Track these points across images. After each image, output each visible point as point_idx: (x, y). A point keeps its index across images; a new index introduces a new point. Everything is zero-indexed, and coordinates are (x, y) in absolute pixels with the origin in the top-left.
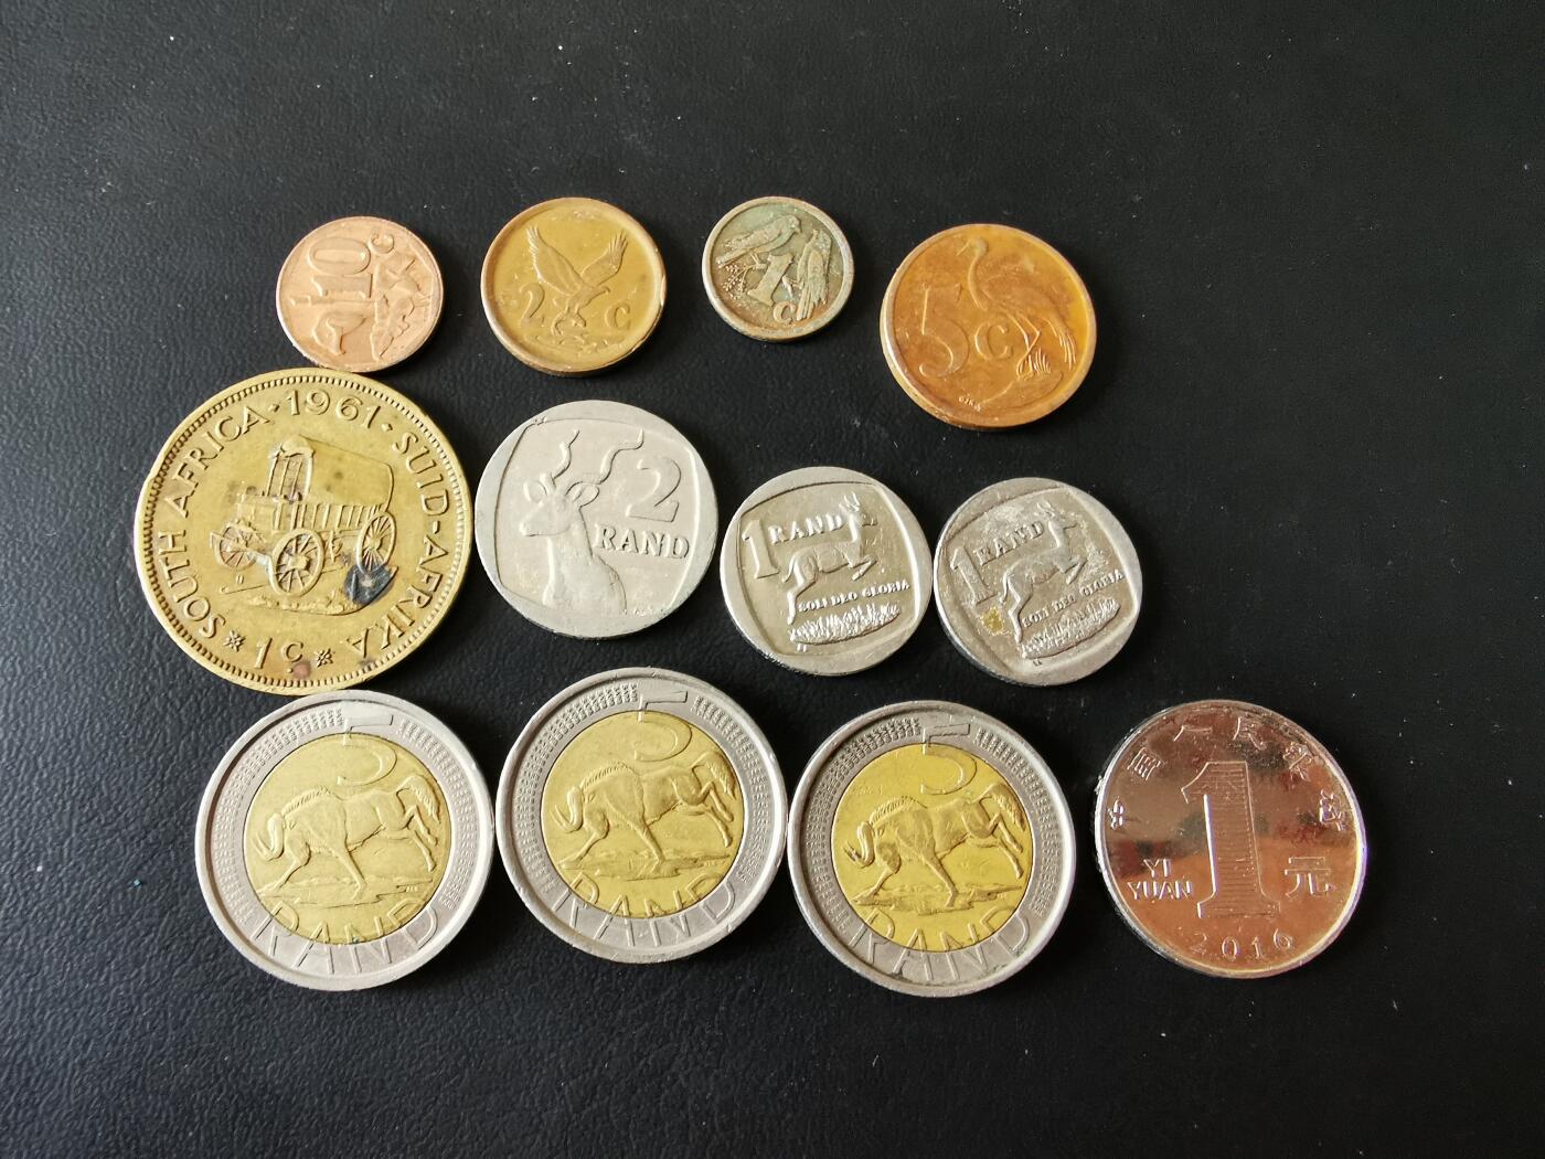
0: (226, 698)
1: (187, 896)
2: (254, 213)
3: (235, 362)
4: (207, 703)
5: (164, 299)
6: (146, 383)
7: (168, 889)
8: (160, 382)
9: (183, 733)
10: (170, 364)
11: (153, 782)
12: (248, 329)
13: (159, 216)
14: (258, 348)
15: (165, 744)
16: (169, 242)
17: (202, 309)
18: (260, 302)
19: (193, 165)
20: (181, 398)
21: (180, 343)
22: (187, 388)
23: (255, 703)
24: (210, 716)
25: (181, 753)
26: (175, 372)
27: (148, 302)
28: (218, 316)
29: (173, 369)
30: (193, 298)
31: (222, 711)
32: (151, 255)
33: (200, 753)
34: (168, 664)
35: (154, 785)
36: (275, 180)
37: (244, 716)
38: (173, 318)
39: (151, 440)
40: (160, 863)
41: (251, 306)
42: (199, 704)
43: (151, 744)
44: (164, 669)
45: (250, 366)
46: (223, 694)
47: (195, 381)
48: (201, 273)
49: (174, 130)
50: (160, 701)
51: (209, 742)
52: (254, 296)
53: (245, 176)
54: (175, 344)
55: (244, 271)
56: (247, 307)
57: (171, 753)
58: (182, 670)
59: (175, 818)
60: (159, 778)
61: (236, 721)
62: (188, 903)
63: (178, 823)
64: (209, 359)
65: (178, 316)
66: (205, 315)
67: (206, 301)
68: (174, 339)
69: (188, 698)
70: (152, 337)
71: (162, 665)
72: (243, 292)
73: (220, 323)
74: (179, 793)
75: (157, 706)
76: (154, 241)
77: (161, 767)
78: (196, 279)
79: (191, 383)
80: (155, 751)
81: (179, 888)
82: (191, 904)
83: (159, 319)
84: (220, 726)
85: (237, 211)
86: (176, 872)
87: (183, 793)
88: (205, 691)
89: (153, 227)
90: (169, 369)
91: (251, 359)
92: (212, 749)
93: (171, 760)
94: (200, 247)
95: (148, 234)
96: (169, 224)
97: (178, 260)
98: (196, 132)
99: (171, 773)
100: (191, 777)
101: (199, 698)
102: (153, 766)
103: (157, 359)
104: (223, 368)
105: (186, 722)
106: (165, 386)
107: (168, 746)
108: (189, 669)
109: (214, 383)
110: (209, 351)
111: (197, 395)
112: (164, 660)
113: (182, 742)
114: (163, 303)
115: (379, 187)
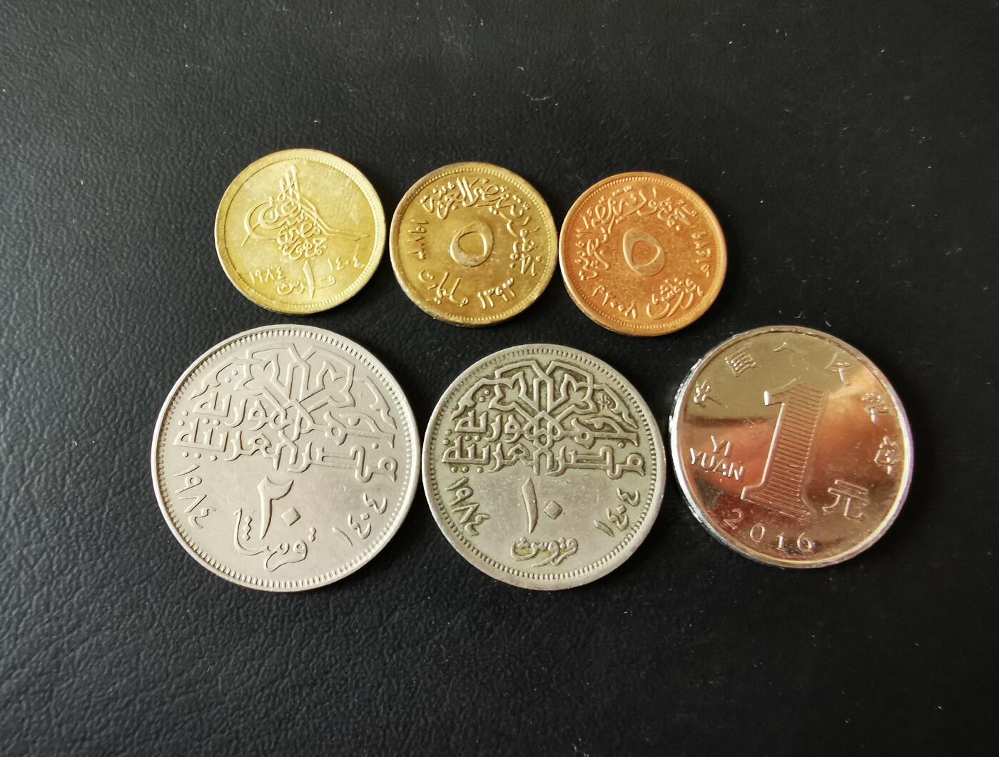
0: (76, 555)
1: (37, 745)
2: (108, 105)
3: (89, 242)
4: (59, 560)
5: (25, 183)
6: (7, 260)
7: (19, 737)
8: (20, 260)
9: (37, 588)
10: (29, 243)
11: (7, 636)
12: (101, 211)
13: (21, 106)
14: (110, 229)
15: (19, 599)
16: (29, 131)
17: (59, 193)
18: (112, 186)
19: (52, 60)
20: (39, 275)
21: (39, 225)
22: (44, 264)
23: (103, 561)
24: (61, 573)
25: (34, 608)
26: (34, 250)
27: (11, 184)
28: (73, 199)
29: (32, 248)
30: (52, 183)
31: (73, 567)
32: (13, 142)
33: (52, 608)
34: (23, 524)
35: (9, 637)
36: (127, 75)
37: (93, 572)
38: (33, 200)
39: (11, 313)
40: (12, 713)
41: (104, 190)
42: (51, 561)
43: (6, 599)
44: (19, 528)
45: (102, 245)
46: (74, 552)
47: (52, 260)
48: (58, 159)
49: (37, 29)
50: (15, 558)
51: (60, 597)
52: (107, 181)
53: (100, 70)
54: (35, 225)
55: (98, 157)
56: (100, 191)
57: (25, 607)
58: (36, 529)
59: (26, 670)
60: (14, 631)
61: (85, 578)
62: (38, 751)
63: (30, 674)
64: (65, 239)
65: (37, 200)
66: (62, 198)
67: (63, 185)
68: (34, 221)
69: (41, 555)
70: (13, 218)
71: (18, 524)
72: (97, 177)
73: (76, 205)
74: (31, 644)
75: (13, 563)
76: (16, 130)
77: (15, 620)
78: (54, 165)
79: (49, 262)
80: (10, 606)
81: (29, 738)
82: (40, 752)
83: (20, 202)
84: (71, 581)
85: (92, 102)
86: (27, 721)
87: (35, 646)
88: (57, 549)
89: (16, 117)
90: (28, 248)
91: (104, 240)
92: (63, 604)
93: (25, 614)
94: (59, 136)
95: (12, 123)
96: (31, 114)
97: (38, 147)
98: (55, 30)
99: (26, 626)
100: (43, 631)
101: (52, 554)
102: (7, 619)
103: (18, 238)
104: (78, 248)
105: (39, 579)
106: (24, 264)
107: (23, 600)
108: (43, 526)
109: (69, 262)
110: (65, 231)
111: (53, 272)
112: (20, 520)
113: (36, 597)
114: (24, 188)
115: (221, 82)
